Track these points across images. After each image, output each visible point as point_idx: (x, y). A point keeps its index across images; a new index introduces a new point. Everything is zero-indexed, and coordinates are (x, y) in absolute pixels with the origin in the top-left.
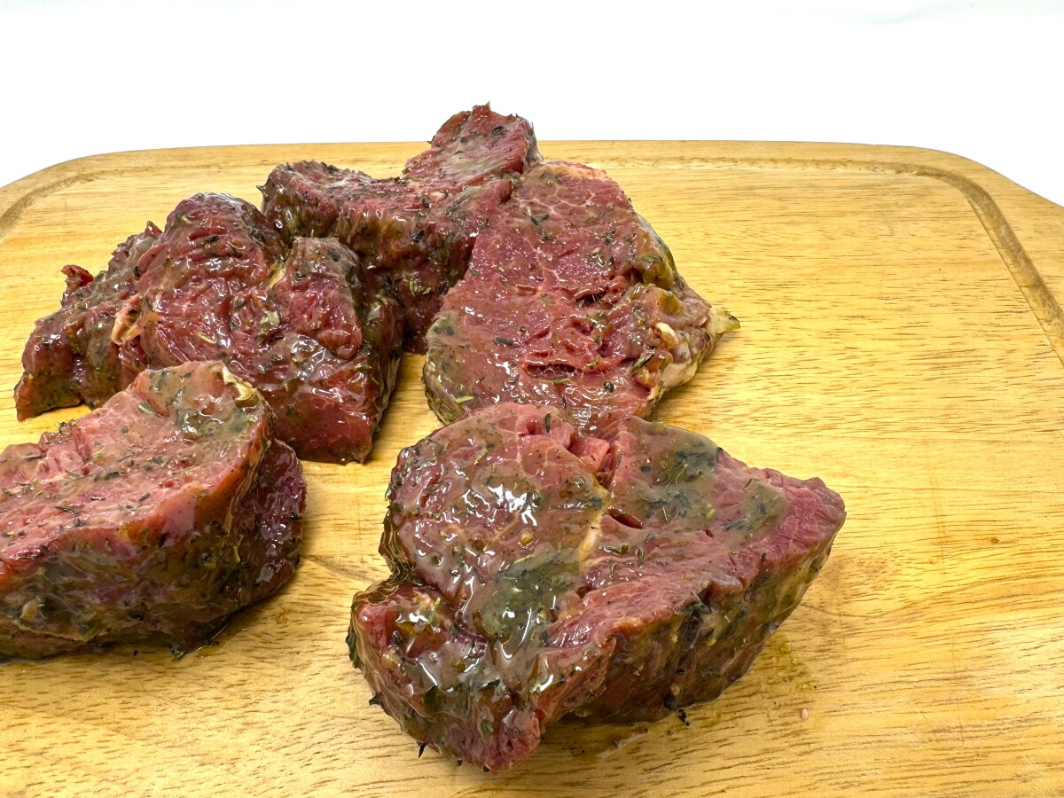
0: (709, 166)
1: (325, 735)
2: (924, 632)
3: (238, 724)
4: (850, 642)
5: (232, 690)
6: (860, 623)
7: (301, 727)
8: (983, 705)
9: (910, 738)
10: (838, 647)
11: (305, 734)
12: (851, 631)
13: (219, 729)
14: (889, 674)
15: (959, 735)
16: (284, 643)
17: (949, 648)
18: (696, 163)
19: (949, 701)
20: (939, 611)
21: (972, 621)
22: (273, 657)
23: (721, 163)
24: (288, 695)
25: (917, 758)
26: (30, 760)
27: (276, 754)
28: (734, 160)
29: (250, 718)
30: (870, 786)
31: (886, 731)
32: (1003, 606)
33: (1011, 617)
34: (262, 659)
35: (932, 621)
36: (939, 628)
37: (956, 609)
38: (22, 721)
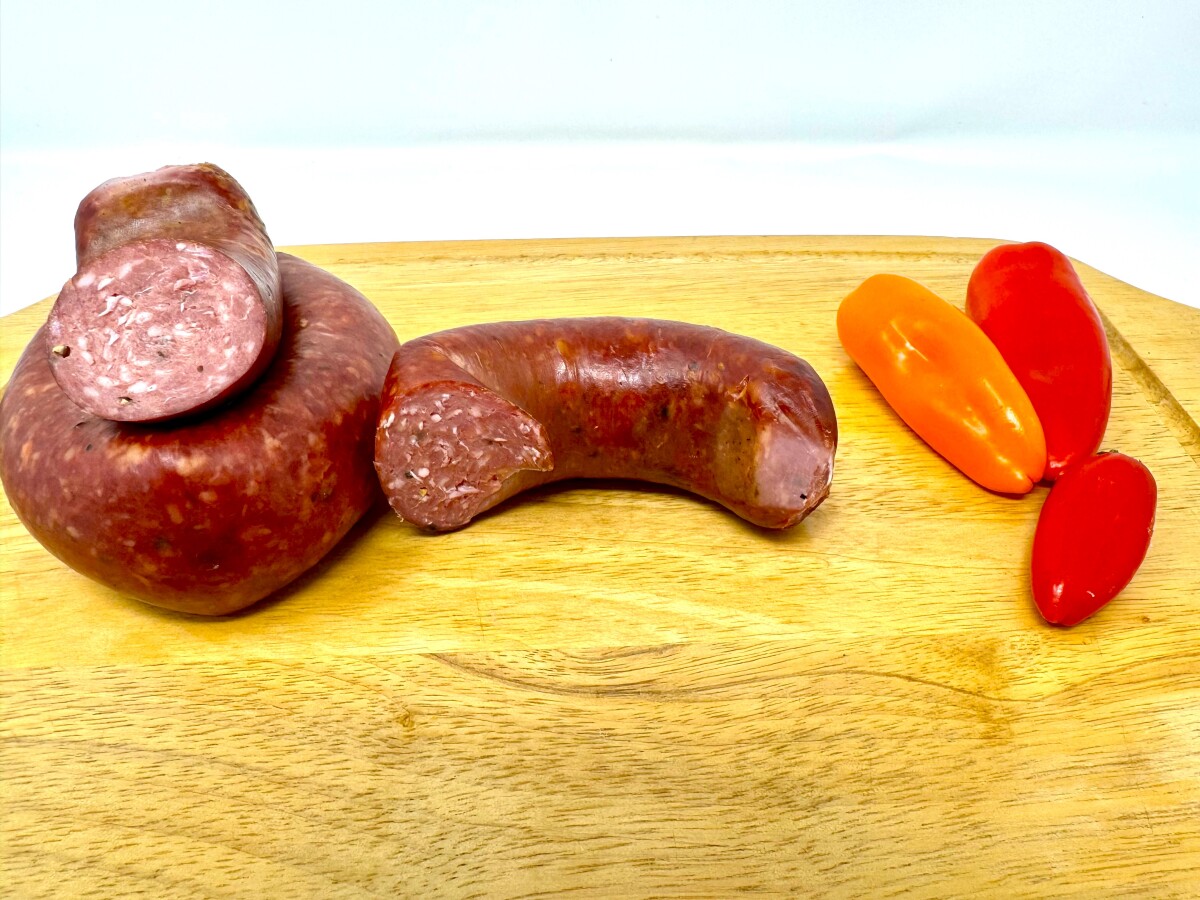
0: (793, 260)
1: (468, 846)
2: (1089, 715)
3: (370, 837)
4: (1016, 727)
5: (361, 799)
6: (1022, 707)
7: (442, 837)
8: (1164, 789)
9: (1095, 826)
10: (1003, 734)
11: (447, 845)
12: (1016, 717)
13: (350, 842)
14: (1061, 760)
15: (1146, 822)
16: (412, 747)
17: (1120, 730)
18: (780, 257)
19: (1129, 786)
20: (1101, 692)
21: (1137, 702)
22: (402, 763)
23: (806, 257)
24: (423, 804)
25: (1106, 848)
26: (143, 884)
27: (417, 868)
28: (818, 254)
29: (384, 830)
30: (1063, 880)
31: (1069, 820)
32: (1166, 685)
33: (1177, 696)
34: (391, 765)
35: (1096, 703)
36: (1105, 711)
37: (1120, 689)
38: (130, 841)
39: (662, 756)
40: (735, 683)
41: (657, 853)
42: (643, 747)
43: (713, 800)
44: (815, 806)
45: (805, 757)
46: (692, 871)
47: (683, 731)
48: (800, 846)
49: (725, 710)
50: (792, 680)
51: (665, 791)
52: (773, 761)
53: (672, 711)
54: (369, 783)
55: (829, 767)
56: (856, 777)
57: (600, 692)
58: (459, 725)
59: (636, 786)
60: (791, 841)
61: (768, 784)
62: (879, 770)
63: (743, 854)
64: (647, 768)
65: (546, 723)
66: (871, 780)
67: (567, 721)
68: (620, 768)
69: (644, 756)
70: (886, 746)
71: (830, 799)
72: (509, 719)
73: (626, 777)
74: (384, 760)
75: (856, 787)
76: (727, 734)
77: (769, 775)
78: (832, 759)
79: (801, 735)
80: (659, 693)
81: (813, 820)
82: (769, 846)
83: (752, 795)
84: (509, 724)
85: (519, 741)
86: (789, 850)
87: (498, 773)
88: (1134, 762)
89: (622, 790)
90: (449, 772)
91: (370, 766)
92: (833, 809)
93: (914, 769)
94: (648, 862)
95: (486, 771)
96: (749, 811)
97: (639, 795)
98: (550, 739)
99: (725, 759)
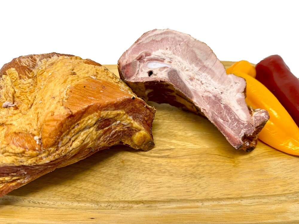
39: (171, 169)
40: (185, 156)
41: (171, 186)
42: (167, 167)
43: (181, 177)
44: (200, 178)
45: (198, 169)
46: (178, 189)
47: (175, 164)
48: (197, 185)
49: (183, 160)
50: (196, 155)
51: (172, 175)
52: (192, 170)
53: (173, 161)
54: (117, 173)
55: (203, 171)
56: (209, 173)
57: (159, 157)
58: (132, 163)
59: (167, 174)
60: (196, 184)
61: (191, 174)
62: (213, 172)
63: (187, 186)
64: (169, 171)
65: (149, 163)
66: (211, 174)
67: (153, 162)
68: (163, 171)
69: (168, 169)
70: (214, 168)
71: (203, 177)
72: (142, 162)
73: (164, 172)
74: (119, 169)
75: (208, 175)
76: (184, 165)
77: (191, 172)
78: (204, 170)
79: (198, 166)
80: (170, 157)
81: (200, 180)
82: (191, 185)
83: (188, 176)
84: (142, 163)
85: (144, 166)
86: (196, 185)
87: (141, 171)
88: (262, 170)
89: (164, 175)
90: (132, 171)
91: (117, 170)
92: (204, 178)
93: (219, 172)
94: (169, 187)
95: (138, 171)
96: (188, 179)
97: (167, 175)
98: (150, 165)
99: (183, 169)
